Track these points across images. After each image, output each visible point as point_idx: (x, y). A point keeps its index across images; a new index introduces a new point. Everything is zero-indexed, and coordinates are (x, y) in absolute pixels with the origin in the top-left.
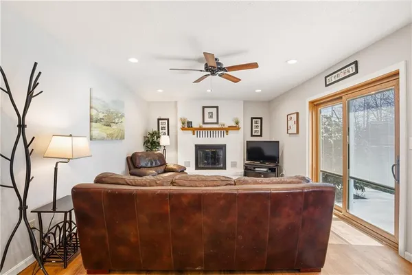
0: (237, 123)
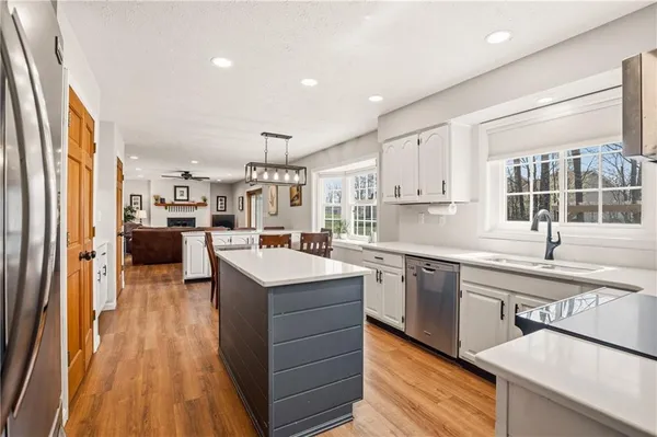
0: (205, 200)
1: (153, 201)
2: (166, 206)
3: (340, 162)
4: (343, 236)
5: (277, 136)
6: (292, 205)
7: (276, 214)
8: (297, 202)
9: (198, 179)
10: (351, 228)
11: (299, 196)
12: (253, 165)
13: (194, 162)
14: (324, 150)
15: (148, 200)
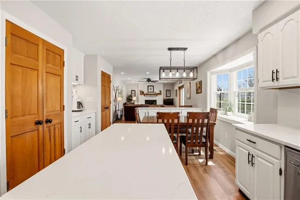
1: (139, 93)
2: (145, 95)
3: (225, 61)
4: (228, 113)
5: (178, 49)
6: (197, 93)
7: (190, 98)
8: (199, 91)
9: (153, 81)
10: (236, 108)
11: (200, 88)
12: (162, 69)
13: (147, 73)
14: (215, 56)
15: (138, 92)
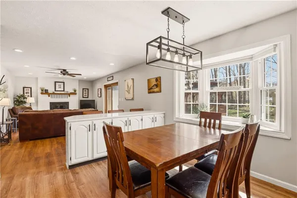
0: (75, 91)
1: (40, 91)
2: (49, 95)
6: (149, 93)
7: (133, 99)
8: (156, 90)
9: (70, 75)
15: (36, 90)
